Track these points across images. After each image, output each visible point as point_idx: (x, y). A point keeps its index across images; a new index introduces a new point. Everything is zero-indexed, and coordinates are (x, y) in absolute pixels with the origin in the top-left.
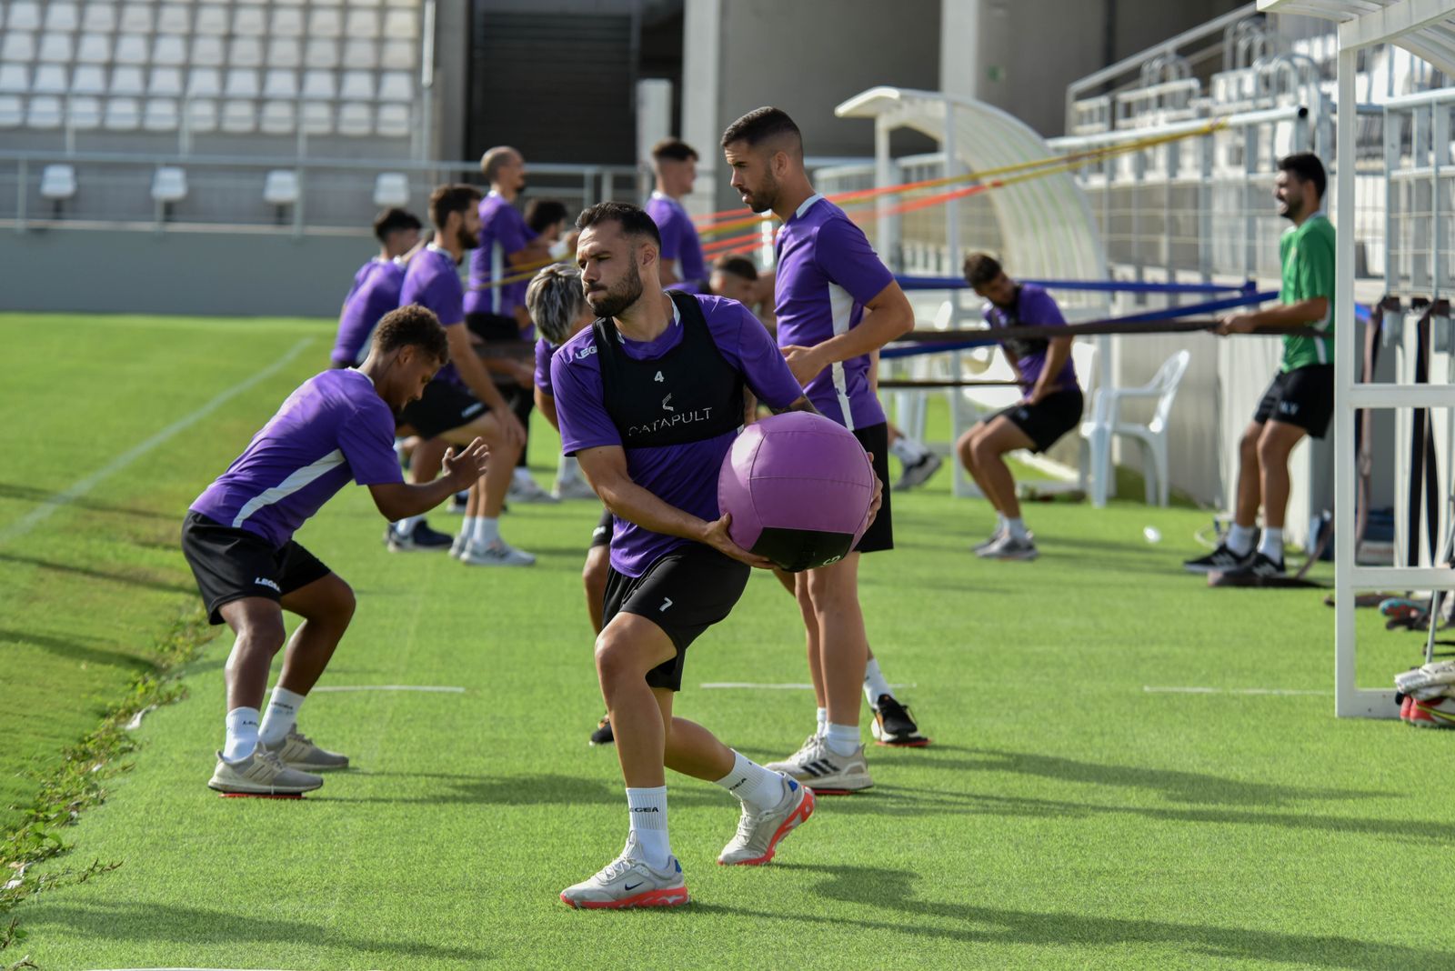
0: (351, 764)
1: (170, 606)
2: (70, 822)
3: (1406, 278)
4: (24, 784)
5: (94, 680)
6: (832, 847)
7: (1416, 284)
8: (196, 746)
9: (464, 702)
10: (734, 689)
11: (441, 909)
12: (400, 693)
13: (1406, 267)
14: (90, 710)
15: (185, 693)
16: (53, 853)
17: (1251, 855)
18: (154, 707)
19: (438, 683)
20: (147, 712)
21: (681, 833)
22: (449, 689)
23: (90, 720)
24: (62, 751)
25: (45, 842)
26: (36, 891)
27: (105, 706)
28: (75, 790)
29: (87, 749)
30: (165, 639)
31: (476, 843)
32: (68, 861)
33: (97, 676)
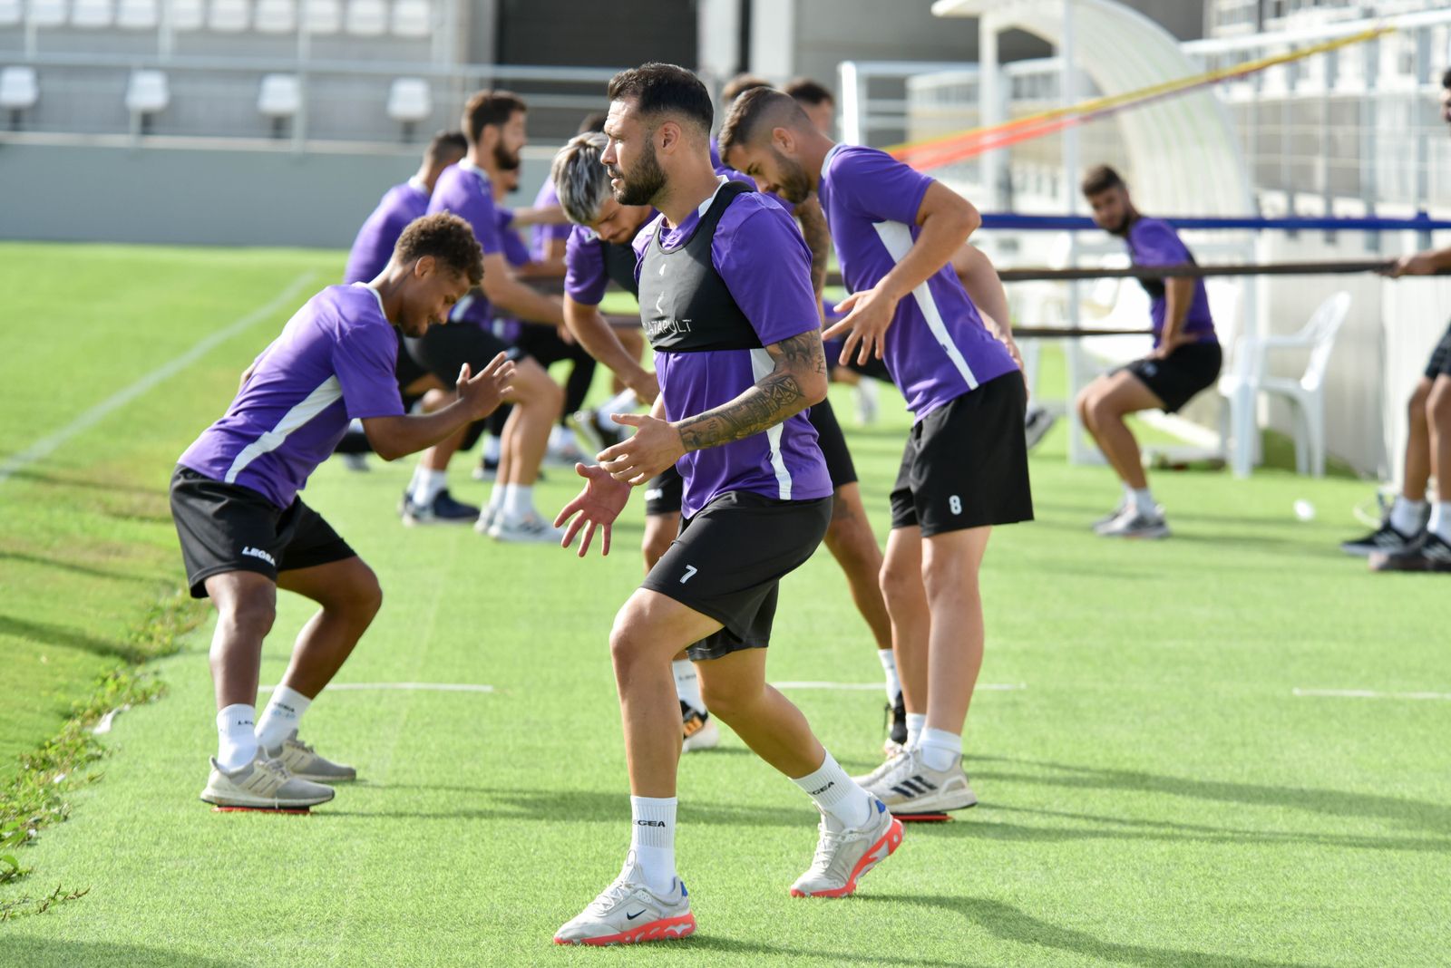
0: (359, 776)
2: (28, 841)
5: (56, 676)
6: (925, 877)
8: (176, 753)
9: (491, 703)
10: (811, 690)
11: (464, 947)
12: (417, 692)
14: (51, 710)
15: (163, 691)
16: (8, 877)
17: (1419, 888)
18: (127, 707)
19: (462, 680)
20: (119, 713)
21: (747, 859)
22: (474, 688)
23: (51, 722)
24: (18, 758)
27: (70, 705)
28: (33, 804)
29: (47, 756)
30: (140, 627)
31: (506, 868)
32: (24, 888)
33: (60, 670)
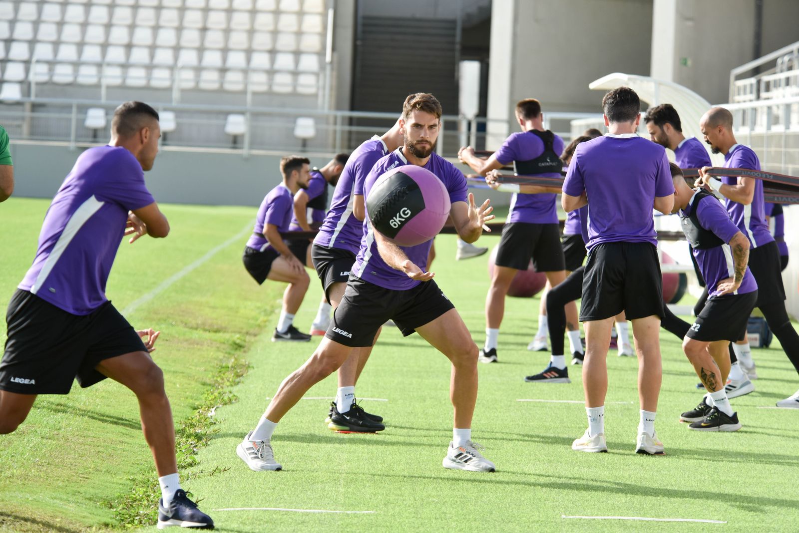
1: (215, 359)
2: (194, 453)
5: (186, 392)
8: (249, 422)
9: (389, 405)
10: (535, 403)
14: (187, 405)
15: (237, 399)
16: (190, 465)
18: (221, 406)
20: (217, 408)
23: (189, 410)
24: (180, 422)
25: (186, 460)
26: (188, 480)
27: (195, 404)
29: (192, 423)
30: (217, 374)
32: (200, 467)
33: (186, 390)
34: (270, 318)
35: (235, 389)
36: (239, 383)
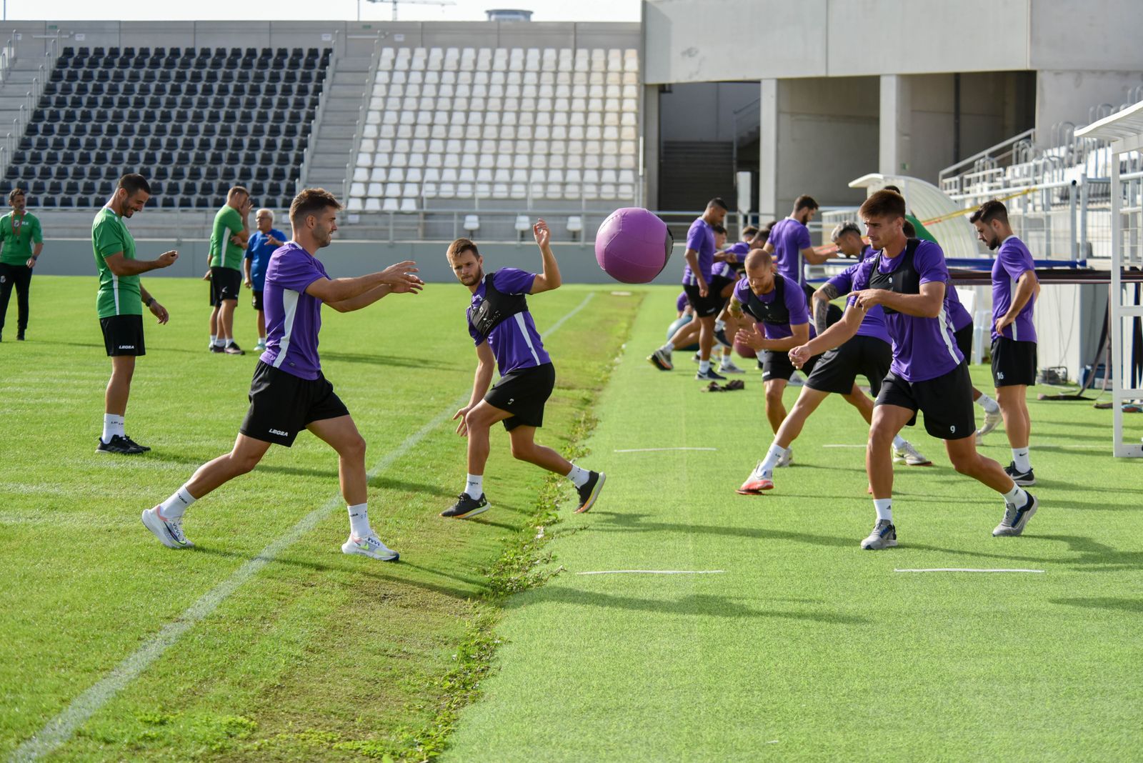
1: (569, 414)
2: (557, 509)
3: (1127, 258)
4: (530, 493)
6: (905, 516)
7: (1132, 261)
10: (839, 448)
11: (738, 544)
12: (688, 451)
13: (1127, 253)
15: (589, 451)
16: (554, 522)
17: (1094, 517)
19: (703, 446)
21: (835, 510)
22: (709, 449)
25: (550, 517)
28: (554, 495)
30: (571, 428)
31: (744, 515)
32: (563, 525)
34: (609, 375)
35: (587, 442)
36: (589, 436)
